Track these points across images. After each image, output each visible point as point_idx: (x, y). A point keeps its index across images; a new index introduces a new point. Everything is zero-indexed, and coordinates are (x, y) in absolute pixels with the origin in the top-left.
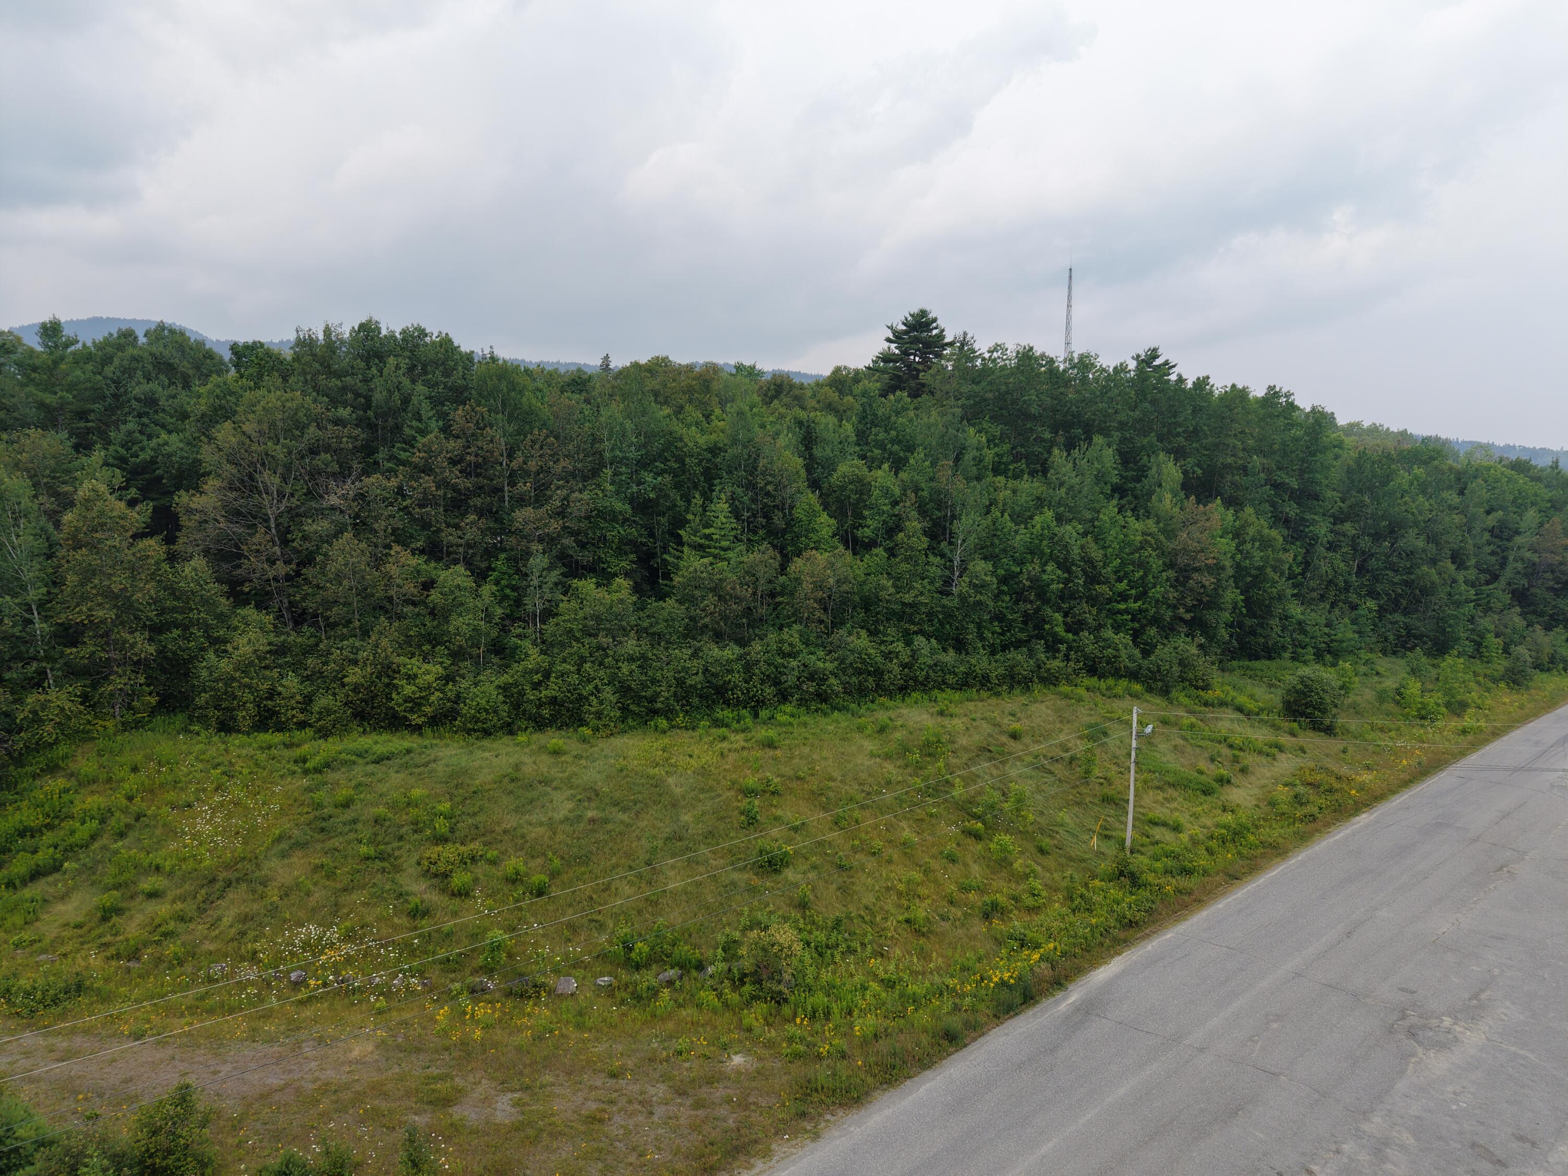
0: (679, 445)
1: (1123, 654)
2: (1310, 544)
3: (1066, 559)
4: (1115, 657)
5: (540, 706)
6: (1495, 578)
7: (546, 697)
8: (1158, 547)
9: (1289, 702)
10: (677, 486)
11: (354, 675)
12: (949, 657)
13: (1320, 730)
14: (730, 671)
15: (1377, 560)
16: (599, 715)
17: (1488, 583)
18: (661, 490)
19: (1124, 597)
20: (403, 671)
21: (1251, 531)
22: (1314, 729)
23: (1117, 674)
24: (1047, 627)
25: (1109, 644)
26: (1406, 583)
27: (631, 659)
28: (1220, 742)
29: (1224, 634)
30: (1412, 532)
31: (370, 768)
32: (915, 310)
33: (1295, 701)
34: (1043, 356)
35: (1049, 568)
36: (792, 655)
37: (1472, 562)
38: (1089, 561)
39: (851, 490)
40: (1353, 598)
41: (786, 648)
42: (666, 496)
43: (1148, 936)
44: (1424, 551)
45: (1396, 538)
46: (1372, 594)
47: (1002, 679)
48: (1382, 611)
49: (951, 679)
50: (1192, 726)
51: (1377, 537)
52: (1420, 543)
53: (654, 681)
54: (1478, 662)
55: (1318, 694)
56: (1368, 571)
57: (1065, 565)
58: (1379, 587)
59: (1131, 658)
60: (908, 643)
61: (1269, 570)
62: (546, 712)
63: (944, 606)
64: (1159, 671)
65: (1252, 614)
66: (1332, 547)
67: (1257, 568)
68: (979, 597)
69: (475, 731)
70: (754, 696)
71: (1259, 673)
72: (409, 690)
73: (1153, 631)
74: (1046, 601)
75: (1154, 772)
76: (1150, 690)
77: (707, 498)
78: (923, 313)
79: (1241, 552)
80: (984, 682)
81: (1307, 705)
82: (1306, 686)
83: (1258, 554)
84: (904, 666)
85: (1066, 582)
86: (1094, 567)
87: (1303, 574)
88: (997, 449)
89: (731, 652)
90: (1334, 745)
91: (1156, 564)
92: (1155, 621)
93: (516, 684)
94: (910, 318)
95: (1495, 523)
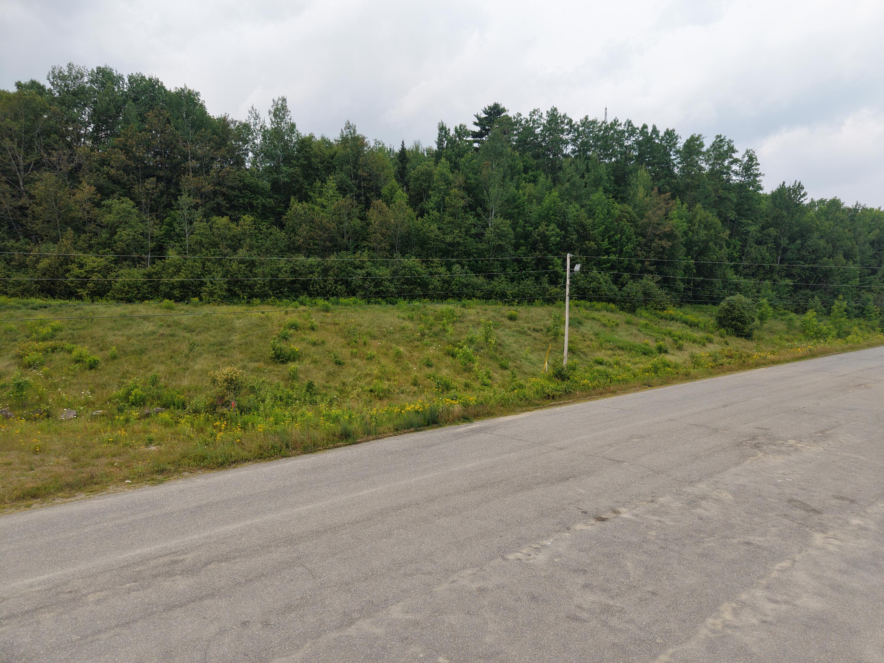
0: (308, 150)
1: (604, 287)
2: (744, 238)
3: (563, 223)
4: (599, 288)
5: (171, 289)
6: (874, 272)
7: (177, 282)
8: (633, 222)
9: (720, 318)
10: (307, 177)
11: (43, 264)
12: (480, 280)
13: (741, 336)
14: (312, 273)
15: (792, 252)
16: (211, 294)
17: (869, 275)
18: (293, 177)
19: (607, 252)
20: (76, 260)
21: (698, 217)
22: (738, 336)
23: (599, 300)
24: (550, 267)
25: (594, 279)
26: (813, 269)
27: (242, 262)
28: (665, 334)
29: (682, 286)
30: (816, 235)
31: (29, 311)
32: (491, 104)
33: (724, 317)
34: (565, 116)
35: (551, 228)
36: (362, 268)
37: (858, 258)
38: (582, 225)
39: (423, 180)
40: (776, 277)
41: (357, 262)
42: (298, 181)
43: (560, 404)
44: (825, 248)
45: (806, 240)
46: (789, 276)
47: (515, 296)
48: (796, 288)
49: (478, 293)
50: (647, 325)
51: (792, 240)
52: (822, 243)
53: (255, 275)
54: (863, 320)
55: (739, 310)
56: (786, 261)
57: (563, 226)
58: (794, 271)
59: (611, 290)
60: (449, 269)
61: (711, 244)
62: (176, 292)
63: (477, 249)
64: (628, 296)
65: (699, 273)
66: (759, 243)
67: (703, 242)
68: (500, 242)
69: (122, 299)
70: (330, 291)
71: (704, 310)
72: (77, 271)
73: (626, 275)
74: (551, 252)
75: (609, 342)
76: (622, 309)
77: (324, 181)
78: (496, 106)
79: (692, 231)
80: (502, 297)
81: (733, 319)
82: (732, 306)
83: (703, 233)
84: (445, 282)
85: (565, 237)
86: (585, 230)
87: (740, 258)
88: (533, 173)
89: (313, 260)
90: (751, 344)
91: (630, 230)
92: (629, 269)
93: (156, 273)
94: (487, 109)
95: (874, 238)
